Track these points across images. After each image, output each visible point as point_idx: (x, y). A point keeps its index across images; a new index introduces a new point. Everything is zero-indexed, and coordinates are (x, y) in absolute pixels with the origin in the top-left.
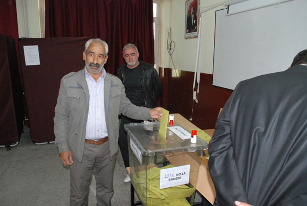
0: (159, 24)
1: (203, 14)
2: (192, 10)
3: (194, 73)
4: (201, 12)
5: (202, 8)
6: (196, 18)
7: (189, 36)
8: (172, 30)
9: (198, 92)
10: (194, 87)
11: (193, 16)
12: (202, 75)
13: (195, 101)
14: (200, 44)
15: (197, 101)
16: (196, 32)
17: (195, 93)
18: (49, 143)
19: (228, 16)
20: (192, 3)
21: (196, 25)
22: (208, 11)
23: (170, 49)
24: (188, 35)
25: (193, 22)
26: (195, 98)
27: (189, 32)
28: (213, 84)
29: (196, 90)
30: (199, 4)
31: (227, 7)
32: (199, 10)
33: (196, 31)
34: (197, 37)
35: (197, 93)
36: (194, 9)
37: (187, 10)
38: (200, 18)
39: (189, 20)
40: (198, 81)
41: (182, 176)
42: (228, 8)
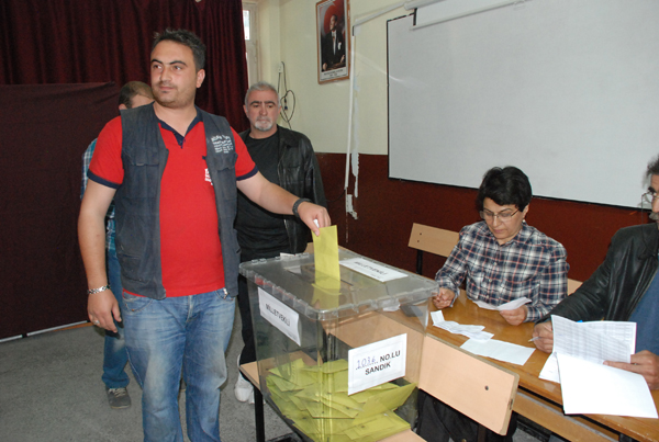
0: (257, 56)
1: (357, 30)
2: (332, 22)
3: (345, 155)
4: (352, 24)
5: (357, 16)
6: (341, 38)
7: (328, 77)
8: (287, 65)
9: (356, 195)
10: (346, 185)
11: (334, 34)
12: (362, 157)
13: (350, 215)
14: (355, 91)
15: (355, 215)
16: (344, 69)
17: (349, 198)
18: (25, 336)
19: (414, 29)
20: (332, 7)
21: (342, 52)
22: (370, 22)
23: (286, 108)
24: (326, 75)
25: (336, 46)
26: (349, 208)
27: (328, 69)
28: (391, 175)
29: (351, 191)
30: (348, 8)
31: (412, 11)
32: (349, 21)
33: (344, 65)
34: (348, 78)
35: (353, 197)
36: (336, 20)
37: (321, 21)
38: (352, 38)
39: (325, 42)
40: (356, 172)
41: (392, 361)
42: (415, 14)
